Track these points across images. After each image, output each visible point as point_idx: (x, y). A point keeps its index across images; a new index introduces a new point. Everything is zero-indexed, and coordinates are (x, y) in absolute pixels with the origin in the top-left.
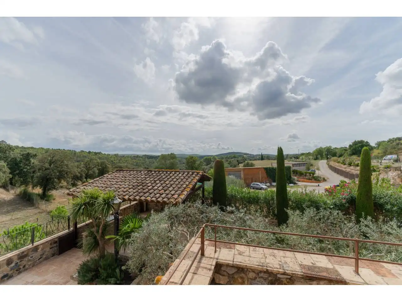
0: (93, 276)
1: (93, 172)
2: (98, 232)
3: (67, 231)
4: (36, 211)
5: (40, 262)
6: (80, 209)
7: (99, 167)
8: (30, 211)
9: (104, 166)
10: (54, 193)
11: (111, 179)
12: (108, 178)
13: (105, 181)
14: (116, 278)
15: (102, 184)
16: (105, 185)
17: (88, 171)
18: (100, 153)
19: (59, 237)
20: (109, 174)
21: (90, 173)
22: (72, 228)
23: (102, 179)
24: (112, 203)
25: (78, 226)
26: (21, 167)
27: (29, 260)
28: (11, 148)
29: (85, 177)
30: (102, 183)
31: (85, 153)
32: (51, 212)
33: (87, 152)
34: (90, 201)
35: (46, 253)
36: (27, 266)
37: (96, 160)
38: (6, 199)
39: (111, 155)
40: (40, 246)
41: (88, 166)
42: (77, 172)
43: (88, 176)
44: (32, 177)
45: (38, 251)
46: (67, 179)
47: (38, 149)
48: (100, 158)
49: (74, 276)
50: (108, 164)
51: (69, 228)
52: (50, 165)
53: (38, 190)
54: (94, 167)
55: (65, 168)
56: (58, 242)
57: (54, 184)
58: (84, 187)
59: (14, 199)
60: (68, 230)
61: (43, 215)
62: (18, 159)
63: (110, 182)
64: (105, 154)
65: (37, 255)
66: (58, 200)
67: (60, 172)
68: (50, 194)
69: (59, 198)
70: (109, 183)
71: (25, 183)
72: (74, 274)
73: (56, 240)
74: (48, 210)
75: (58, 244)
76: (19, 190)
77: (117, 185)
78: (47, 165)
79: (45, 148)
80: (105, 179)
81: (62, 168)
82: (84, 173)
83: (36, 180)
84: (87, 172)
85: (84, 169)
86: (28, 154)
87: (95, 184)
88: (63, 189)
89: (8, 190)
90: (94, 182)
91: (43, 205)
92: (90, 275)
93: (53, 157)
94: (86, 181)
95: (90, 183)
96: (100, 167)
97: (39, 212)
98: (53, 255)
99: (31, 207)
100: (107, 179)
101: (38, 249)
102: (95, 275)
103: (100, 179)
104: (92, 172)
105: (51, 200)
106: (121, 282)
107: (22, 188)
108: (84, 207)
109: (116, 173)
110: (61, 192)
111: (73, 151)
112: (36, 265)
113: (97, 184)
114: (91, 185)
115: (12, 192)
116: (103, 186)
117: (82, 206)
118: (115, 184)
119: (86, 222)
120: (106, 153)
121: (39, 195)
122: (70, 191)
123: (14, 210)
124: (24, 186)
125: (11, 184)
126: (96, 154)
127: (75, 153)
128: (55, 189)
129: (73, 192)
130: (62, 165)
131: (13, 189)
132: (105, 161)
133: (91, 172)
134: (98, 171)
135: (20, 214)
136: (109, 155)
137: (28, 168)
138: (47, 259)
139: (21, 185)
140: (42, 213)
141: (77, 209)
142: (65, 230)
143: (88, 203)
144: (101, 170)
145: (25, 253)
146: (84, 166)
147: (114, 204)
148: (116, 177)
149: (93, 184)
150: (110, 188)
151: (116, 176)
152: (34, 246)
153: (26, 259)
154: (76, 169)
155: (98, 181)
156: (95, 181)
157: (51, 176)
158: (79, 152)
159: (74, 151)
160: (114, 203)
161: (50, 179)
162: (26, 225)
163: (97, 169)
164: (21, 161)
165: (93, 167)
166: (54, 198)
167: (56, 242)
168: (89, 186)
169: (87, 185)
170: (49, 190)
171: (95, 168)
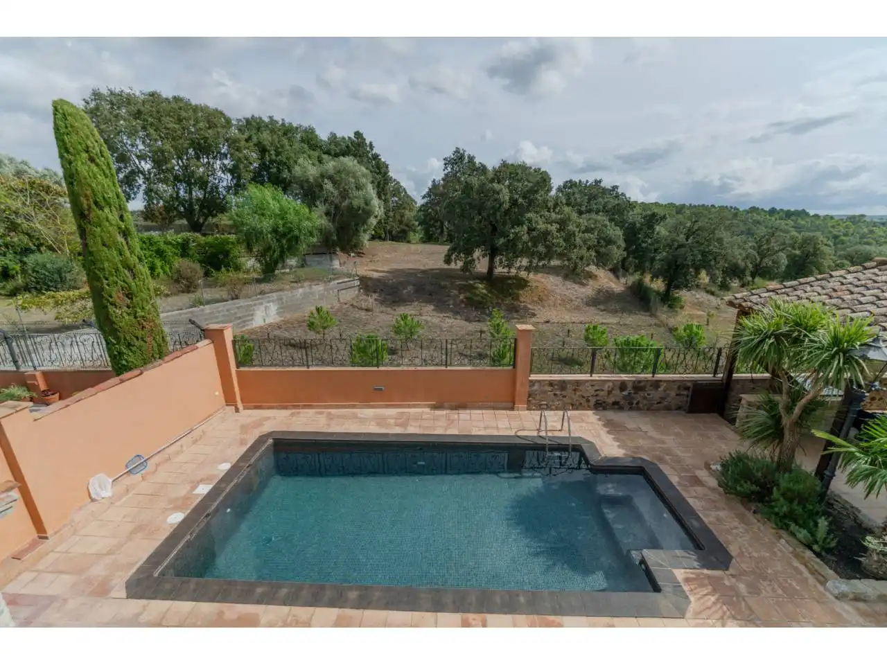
0: (753, 493)
1: (774, 262)
2: (789, 409)
3: (710, 377)
4: (653, 321)
5: (658, 410)
6: (762, 341)
7: (793, 251)
8: (643, 317)
9: (811, 250)
10: (684, 295)
11: (857, 286)
12: (844, 281)
13: (835, 290)
14: (813, 534)
15: (824, 297)
16: (834, 301)
17: (762, 259)
18: (802, 214)
19: (696, 381)
20: (849, 272)
21: (765, 264)
22: (722, 375)
23: (823, 282)
24: (859, 354)
25: (734, 375)
26: (639, 238)
27: (645, 398)
28: (632, 205)
29: (751, 272)
30: (824, 292)
31: (758, 214)
32: (677, 329)
33: (765, 211)
34: (794, 332)
35: (669, 399)
36: (641, 405)
37: (787, 232)
38: (615, 290)
39: (837, 218)
40: (662, 383)
41: (765, 247)
42: (739, 257)
43: (761, 271)
44: (653, 259)
45: (659, 389)
46: (713, 270)
47: (665, 205)
48: (798, 228)
49: (713, 467)
50: (826, 245)
51: (715, 373)
52: (687, 239)
53: (658, 285)
54: (780, 250)
55: (714, 248)
56: (691, 389)
57: (688, 277)
58: (771, 293)
59: (623, 292)
60: (712, 375)
61: (662, 330)
62: (638, 225)
63: (852, 293)
64: (817, 216)
65: (656, 395)
66: (688, 311)
67: (704, 254)
68: (677, 295)
69: (690, 307)
70: (849, 297)
71: (640, 268)
72: (712, 463)
73: (689, 384)
74: (671, 325)
75: (690, 394)
76: (632, 279)
77: (878, 307)
78: (682, 238)
79: (677, 204)
80: (834, 283)
81: (709, 245)
82: (751, 263)
83: (657, 265)
84: (759, 259)
85: (755, 253)
86: (654, 215)
87: (799, 293)
88: (699, 291)
89: (618, 277)
90: (800, 287)
91: (663, 315)
92: (748, 487)
93: (696, 221)
94: (751, 283)
95: (786, 287)
96: (797, 252)
97: (655, 325)
98: (679, 408)
99: (646, 311)
100: (842, 284)
101: (659, 387)
102: (758, 493)
103: (818, 280)
104: (770, 263)
105: (676, 307)
106: (824, 553)
107: (637, 277)
108: (773, 343)
109: (876, 270)
110: (695, 295)
111: (731, 207)
112: (653, 410)
113: (806, 292)
114: (791, 294)
115: (623, 280)
116: (827, 301)
117: (770, 338)
118: (872, 303)
119: (754, 375)
120: (822, 213)
121: (658, 293)
122: (736, 298)
123: (623, 310)
124: (639, 273)
125: (623, 267)
126: (789, 214)
127: (735, 213)
128: (686, 286)
129: (743, 300)
130: (710, 239)
131: (624, 276)
132: (818, 234)
133: (768, 262)
134: (786, 262)
135: (630, 319)
136: (832, 218)
137: (649, 241)
138: (668, 408)
139: (635, 271)
140: (659, 326)
141: (756, 341)
142: (707, 373)
143: (787, 335)
144: (797, 259)
145: (642, 384)
146: (755, 245)
147: (865, 358)
148: (875, 282)
149: (795, 290)
150: (849, 311)
151: (879, 279)
152: (654, 379)
153: (641, 393)
154: (737, 252)
155: (812, 286)
156: (801, 284)
157: (686, 260)
158: (745, 211)
159: (736, 209)
160: (868, 356)
161: (684, 266)
162: (642, 340)
163: (788, 256)
164: (641, 229)
165: (776, 248)
166: (682, 304)
167: (687, 388)
168: (784, 293)
169: (779, 291)
170: (678, 287)
171: (781, 254)
